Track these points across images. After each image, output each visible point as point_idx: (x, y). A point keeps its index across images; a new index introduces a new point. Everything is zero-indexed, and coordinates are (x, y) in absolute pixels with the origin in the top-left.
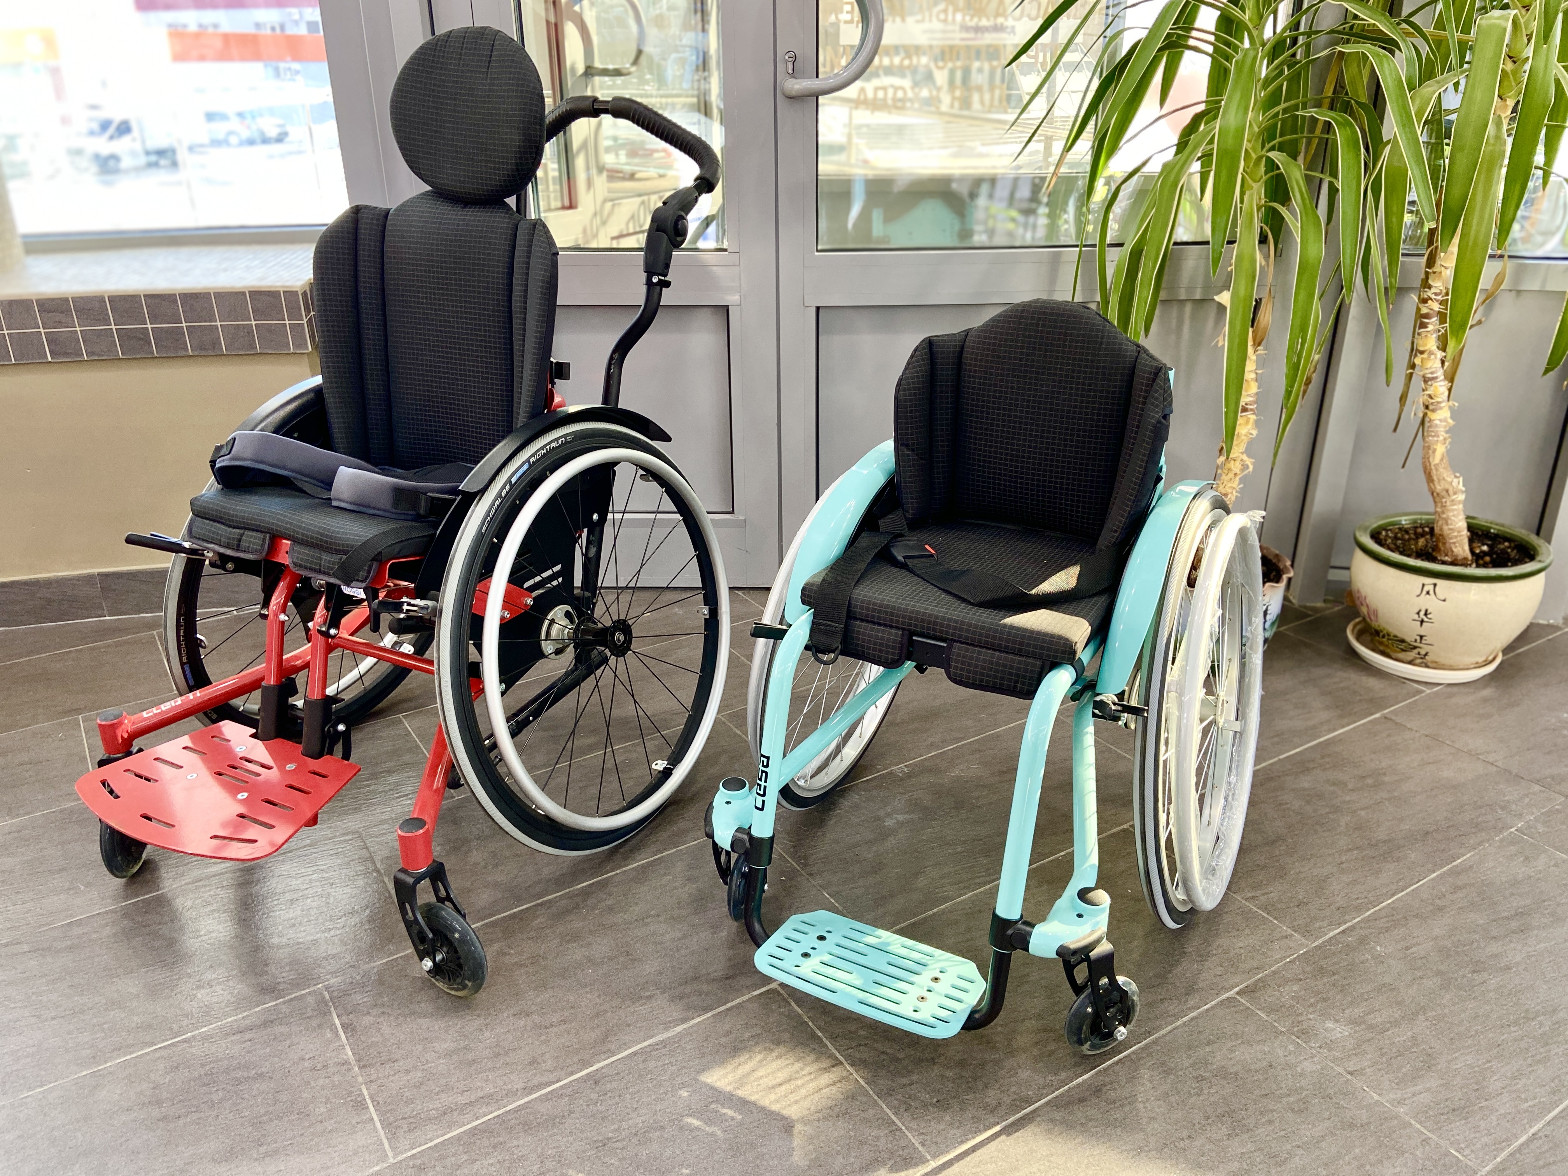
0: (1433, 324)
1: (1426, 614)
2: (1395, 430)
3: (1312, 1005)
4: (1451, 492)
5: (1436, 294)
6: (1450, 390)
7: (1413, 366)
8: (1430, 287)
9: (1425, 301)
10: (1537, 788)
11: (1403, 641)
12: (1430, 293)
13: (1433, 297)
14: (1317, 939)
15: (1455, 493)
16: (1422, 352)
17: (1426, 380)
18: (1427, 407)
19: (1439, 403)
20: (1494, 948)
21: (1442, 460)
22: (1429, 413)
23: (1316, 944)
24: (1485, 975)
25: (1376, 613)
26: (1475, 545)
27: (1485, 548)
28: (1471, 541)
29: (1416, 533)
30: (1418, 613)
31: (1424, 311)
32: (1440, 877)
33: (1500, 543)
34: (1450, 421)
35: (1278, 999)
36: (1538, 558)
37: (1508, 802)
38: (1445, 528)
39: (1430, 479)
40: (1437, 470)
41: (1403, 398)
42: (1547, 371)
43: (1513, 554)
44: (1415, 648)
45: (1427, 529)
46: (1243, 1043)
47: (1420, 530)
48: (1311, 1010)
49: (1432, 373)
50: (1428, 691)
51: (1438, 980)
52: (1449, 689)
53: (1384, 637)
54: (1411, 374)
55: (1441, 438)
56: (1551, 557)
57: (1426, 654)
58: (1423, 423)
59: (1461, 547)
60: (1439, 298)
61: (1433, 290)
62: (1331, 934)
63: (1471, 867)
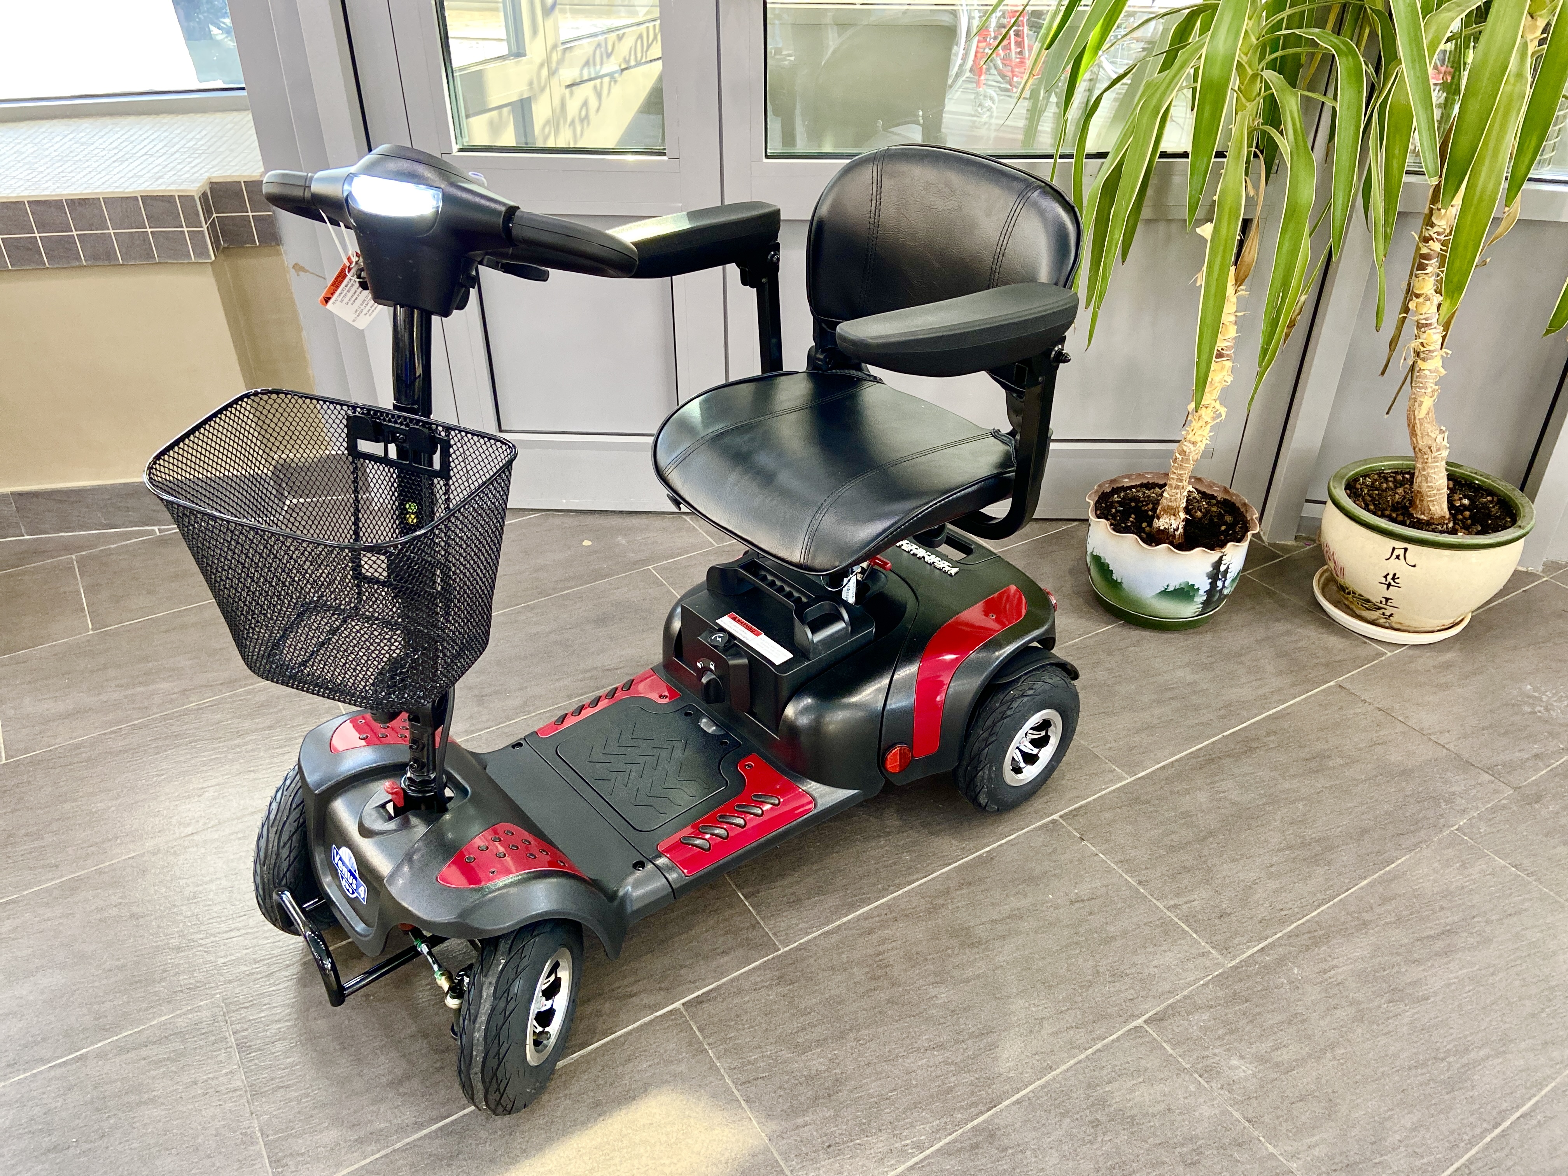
0: (1432, 266)
1: (1393, 579)
2: (1383, 373)
3: (1219, 1038)
4: (1434, 449)
5: (1438, 233)
6: (1444, 337)
7: (1406, 310)
8: (1432, 225)
9: (1426, 240)
10: (1487, 777)
11: (1368, 601)
12: (1432, 232)
13: (1435, 236)
14: (1235, 957)
15: (1438, 450)
16: (1418, 296)
17: (1419, 326)
18: (1418, 354)
19: (1430, 351)
20: (1415, 973)
21: (1428, 414)
22: (1419, 362)
23: (1233, 963)
24: (1402, 1006)
25: (1342, 570)
26: (1456, 497)
27: (1466, 502)
28: (1452, 491)
29: (1395, 481)
30: (1386, 577)
31: (1424, 251)
32: (1371, 885)
33: (1482, 497)
34: (1442, 370)
35: (1186, 1029)
36: (1519, 523)
37: (1454, 794)
38: (1424, 485)
39: (1413, 433)
40: (1421, 424)
41: (1393, 343)
42: (1548, 332)
43: (1495, 510)
44: (1380, 608)
45: (1407, 476)
46: (1144, 1081)
47: (1400, 477)
48: (1218, 1043)
49: (1426, 319)
50: (1389, 654)
51: (1352, 1010)
52: (1411, 652)
53: (1349, 593)
54: (1405, 318)
55: (1430, 390)
56: (1533, 522)
57: (1391, 615)
58: (1412, 368)
59: (1439, 507)
60: (1442, 238)
61: (1436, 229)
62: (1249, 952)
63: (1404, 873)
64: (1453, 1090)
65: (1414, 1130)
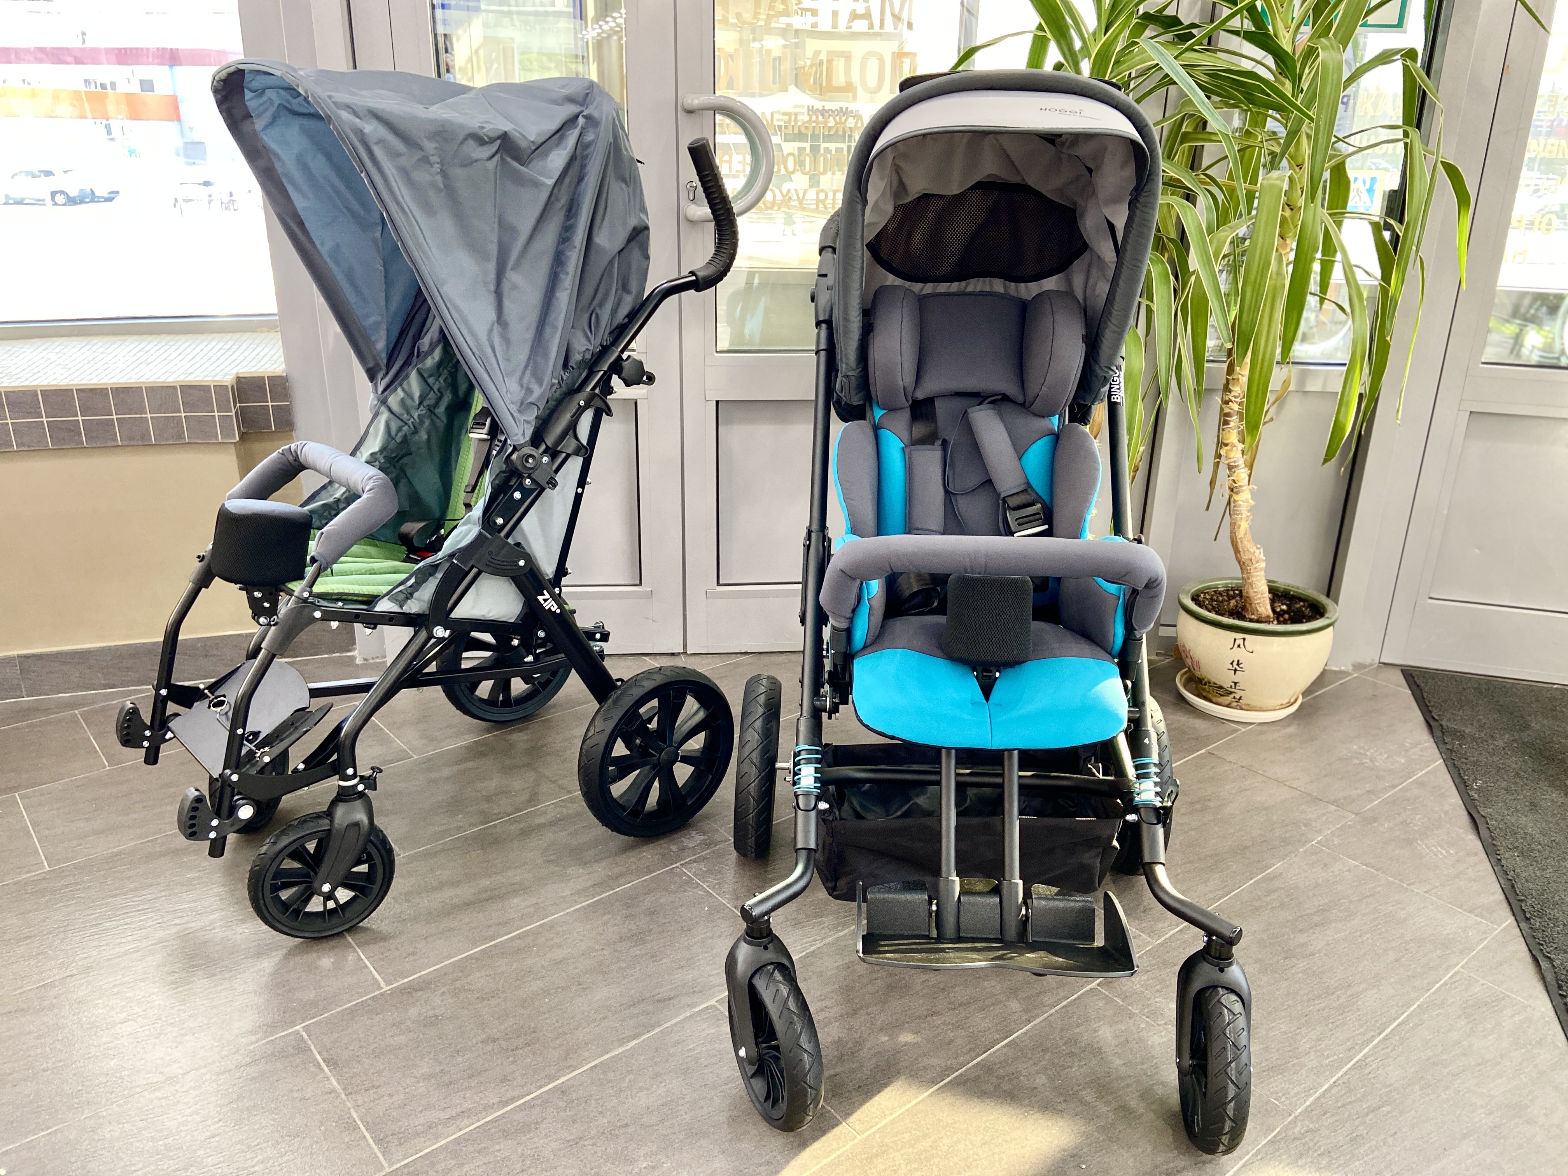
0: (1234, 421)
1: (1238, 664)
2: (1207, 509)
3: (1158, 991)
4: (1254, 561)
5: (1235, 397)
6: (1250, 476)
7: (1219, 456)
8: (1230, 391)
9: (1227, 403)
10: (1332, 808)
11: (1221, 687)
12: (1230, 396)
13: (1233, 399)
14: (1160, 937)
15: (1257, 562)
16: (1226, 445)
17: (1230, 468)
18: (1232, 490)
19: (1240, 486)
20: (1302, 938)
21: (1245, 534)
22: (1234, 495)
23: (1160, 941)
24: (1294, 960)
25: (1198, 663)
26: (1276, 604)
27: (1284, 607)
28: (1272, 601)
29: (1228, 595)
30: (1232, 664)
31: (1227, 410)
32: (1257, 882)
33: (1296, 603)
34: (1251, 501)
35: (1131, 987)
36: (1327, 615)
37: (1310, 820)
38: (1251, 591)
39: (1237, 551)
40: (1242, 542)
41: (1212, 483)
42: (1326, 461)
43: (1307, 611)
44: (1231, 693)
45: (1237, 592)
46: (1104, 1024)
47: (1231, 593)
48: (1158, 994)
49: (1234, 462)
50: (1243, 730)
51: (1257, 966)
52: (1259, 728)
53: (1205, 684)
54: (1218, 462)
55: (1244, 516)
56: (1337, 614)
57: (1240, 698)
58: (1229, 503)
59: (1264, 607)
60: (1238, 400)
61: (1233, 394)
62: (1171, 933)
63: (1281, 874)
64: (1344, 1012)
65: (1319, 1040)
